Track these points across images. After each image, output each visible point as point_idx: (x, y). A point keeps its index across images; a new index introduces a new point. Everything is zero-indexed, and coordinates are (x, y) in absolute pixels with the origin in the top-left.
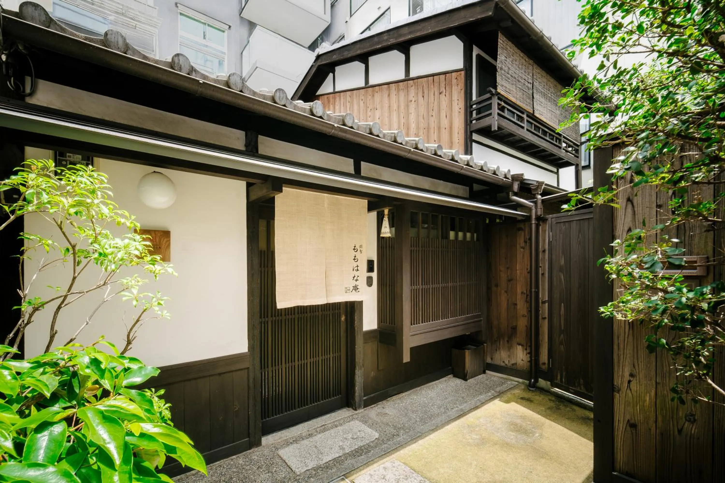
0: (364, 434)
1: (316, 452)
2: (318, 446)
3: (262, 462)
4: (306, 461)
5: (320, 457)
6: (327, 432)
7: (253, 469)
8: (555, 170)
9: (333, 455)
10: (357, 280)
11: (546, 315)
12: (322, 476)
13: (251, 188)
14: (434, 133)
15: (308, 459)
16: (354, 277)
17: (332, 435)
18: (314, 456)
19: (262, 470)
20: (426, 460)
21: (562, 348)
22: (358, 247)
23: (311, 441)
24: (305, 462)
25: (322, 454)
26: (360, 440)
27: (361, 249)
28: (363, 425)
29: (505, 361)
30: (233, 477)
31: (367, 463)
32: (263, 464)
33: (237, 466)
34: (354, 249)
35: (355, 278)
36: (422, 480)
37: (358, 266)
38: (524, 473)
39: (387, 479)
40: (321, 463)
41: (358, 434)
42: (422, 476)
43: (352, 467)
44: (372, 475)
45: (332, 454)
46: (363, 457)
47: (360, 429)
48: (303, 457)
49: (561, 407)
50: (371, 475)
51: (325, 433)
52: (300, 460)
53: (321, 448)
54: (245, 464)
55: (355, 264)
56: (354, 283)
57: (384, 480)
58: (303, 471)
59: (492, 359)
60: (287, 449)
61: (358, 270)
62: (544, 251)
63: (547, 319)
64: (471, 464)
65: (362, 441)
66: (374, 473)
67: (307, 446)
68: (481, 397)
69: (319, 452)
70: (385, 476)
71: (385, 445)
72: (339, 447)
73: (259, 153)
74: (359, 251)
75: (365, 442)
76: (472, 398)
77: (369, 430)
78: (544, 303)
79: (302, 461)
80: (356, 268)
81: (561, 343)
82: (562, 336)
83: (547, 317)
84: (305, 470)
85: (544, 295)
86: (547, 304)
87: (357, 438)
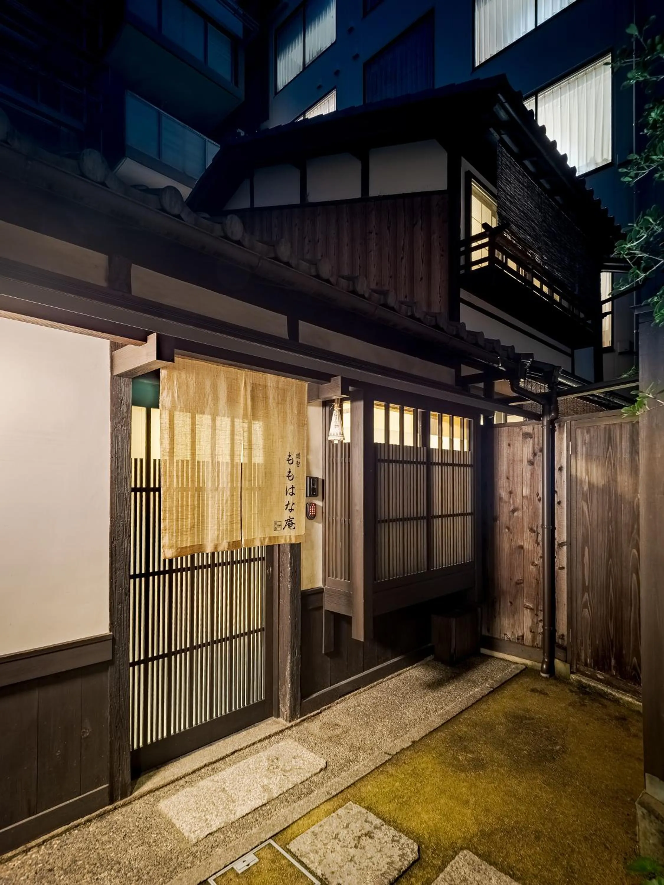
0: (302, 762)
1: (224, 799)
2: (227, 789)
3: (131, 825)
4: (208, 817)
5: (231, 808)
6: (242, 763)
7: (114, 839)
8: (569, 350)
9: (253, 803)
10: (292, 510)
11: (564, 564)
12: (237, 842)
13: (117, 352)
14: (405, 284)
15: (212, 813)
16: (287, 505)
17: (251, 766)
18: (221, 807)
19: (130, 841)
20: (400, 800)
21: (586, 612)
22: (294, 457)
23: (215, 780)
24: (207, 820)
25: (234, 802)
26: (295, 773)
27: (299, 460)
28: (300, 747)
29: (507, 633)
30: (77, 859)
31: (309, 812)
32: (132, 828)
33: (85, 836)
34: (288, 460)
35: (289, 507)
36: (395, 836)
37: (293, 488)
38: (545, 811)
39: (341, 839)
40: (233, 818)
41: (293, 763)
42: (395, 828)
43: (285, 821)
44: (317, 834)
45: (251, 801)
46: (302, 802)
47: (295, 754)
48: (203, 811)
49: (586, 701)
50: (315, 834)
51: (238, 764)
52: (198, 816)
53: (232, 791)
54: (101, 833)
55: (289, 484)
56: (287, 515)
57: (337, 841)
58: (202, 836)
59: (488, 630)
60: (174, 798)
61: (293, 493)
62: (561, 469)
63: (566, 569)
64: (468, 802)
65: (299, 774)
66: (321, 829)
67: (209, 789)
68: (476, 690)
69: (230, 799)
70: (337, 834)
71: (337, 779)
72: (263, 787)
73: (133, 294)
74: (295, 462)
75: (304, 776)
76: (463, 692)
77: (309, 755)
78: (561, 545)
79: (200, 818)
80: (291, 491)
81: (585, 606)
82: (586, 595)
83: (566, 567)
84: (206, 834)
85: (561, 535)
86: (565, 548)
87: (291, 770)
